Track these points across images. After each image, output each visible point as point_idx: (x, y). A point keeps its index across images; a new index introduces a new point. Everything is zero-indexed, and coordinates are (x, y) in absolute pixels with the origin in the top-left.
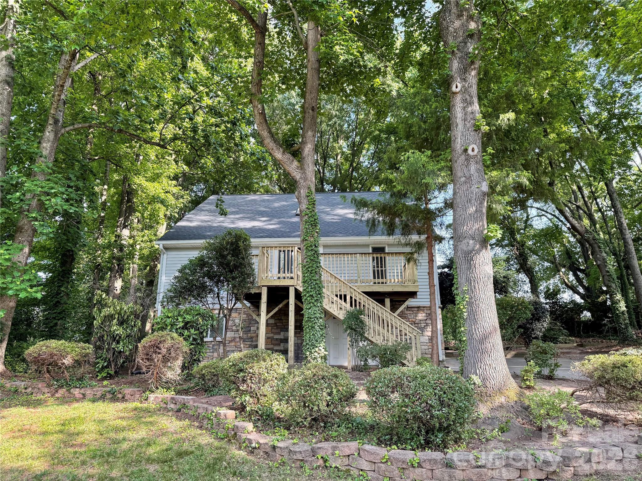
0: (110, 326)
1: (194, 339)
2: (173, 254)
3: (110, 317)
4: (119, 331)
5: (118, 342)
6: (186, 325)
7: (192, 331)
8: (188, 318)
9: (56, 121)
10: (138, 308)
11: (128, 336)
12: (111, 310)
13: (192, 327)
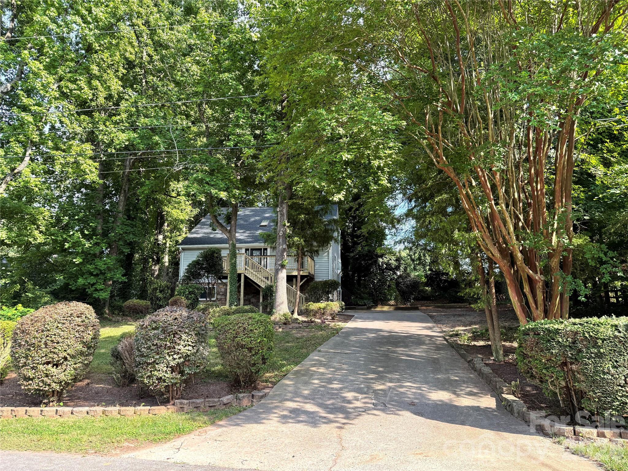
0: (156, 293)
1: (194, 299)
2: (187, 252)
3: (156, 289)
4: (159, 295)
5: (160, 301)
6: (190, 293)
7: (193, 295)
8: (191, 290)
9: (125, 191)
10: (169, 284)
11: (165, 298)
12: (156, 286)
13: (192, 293)
